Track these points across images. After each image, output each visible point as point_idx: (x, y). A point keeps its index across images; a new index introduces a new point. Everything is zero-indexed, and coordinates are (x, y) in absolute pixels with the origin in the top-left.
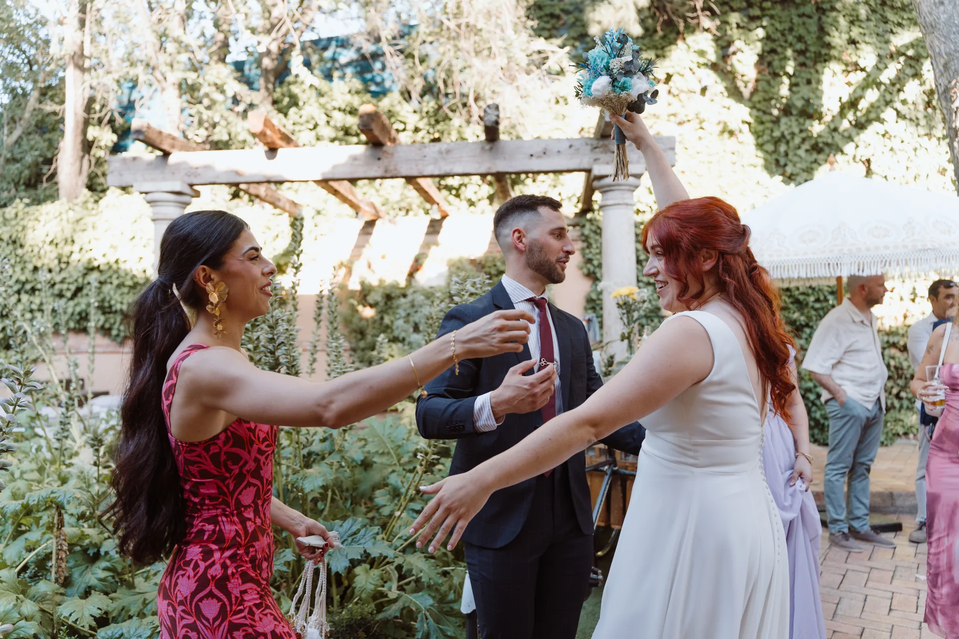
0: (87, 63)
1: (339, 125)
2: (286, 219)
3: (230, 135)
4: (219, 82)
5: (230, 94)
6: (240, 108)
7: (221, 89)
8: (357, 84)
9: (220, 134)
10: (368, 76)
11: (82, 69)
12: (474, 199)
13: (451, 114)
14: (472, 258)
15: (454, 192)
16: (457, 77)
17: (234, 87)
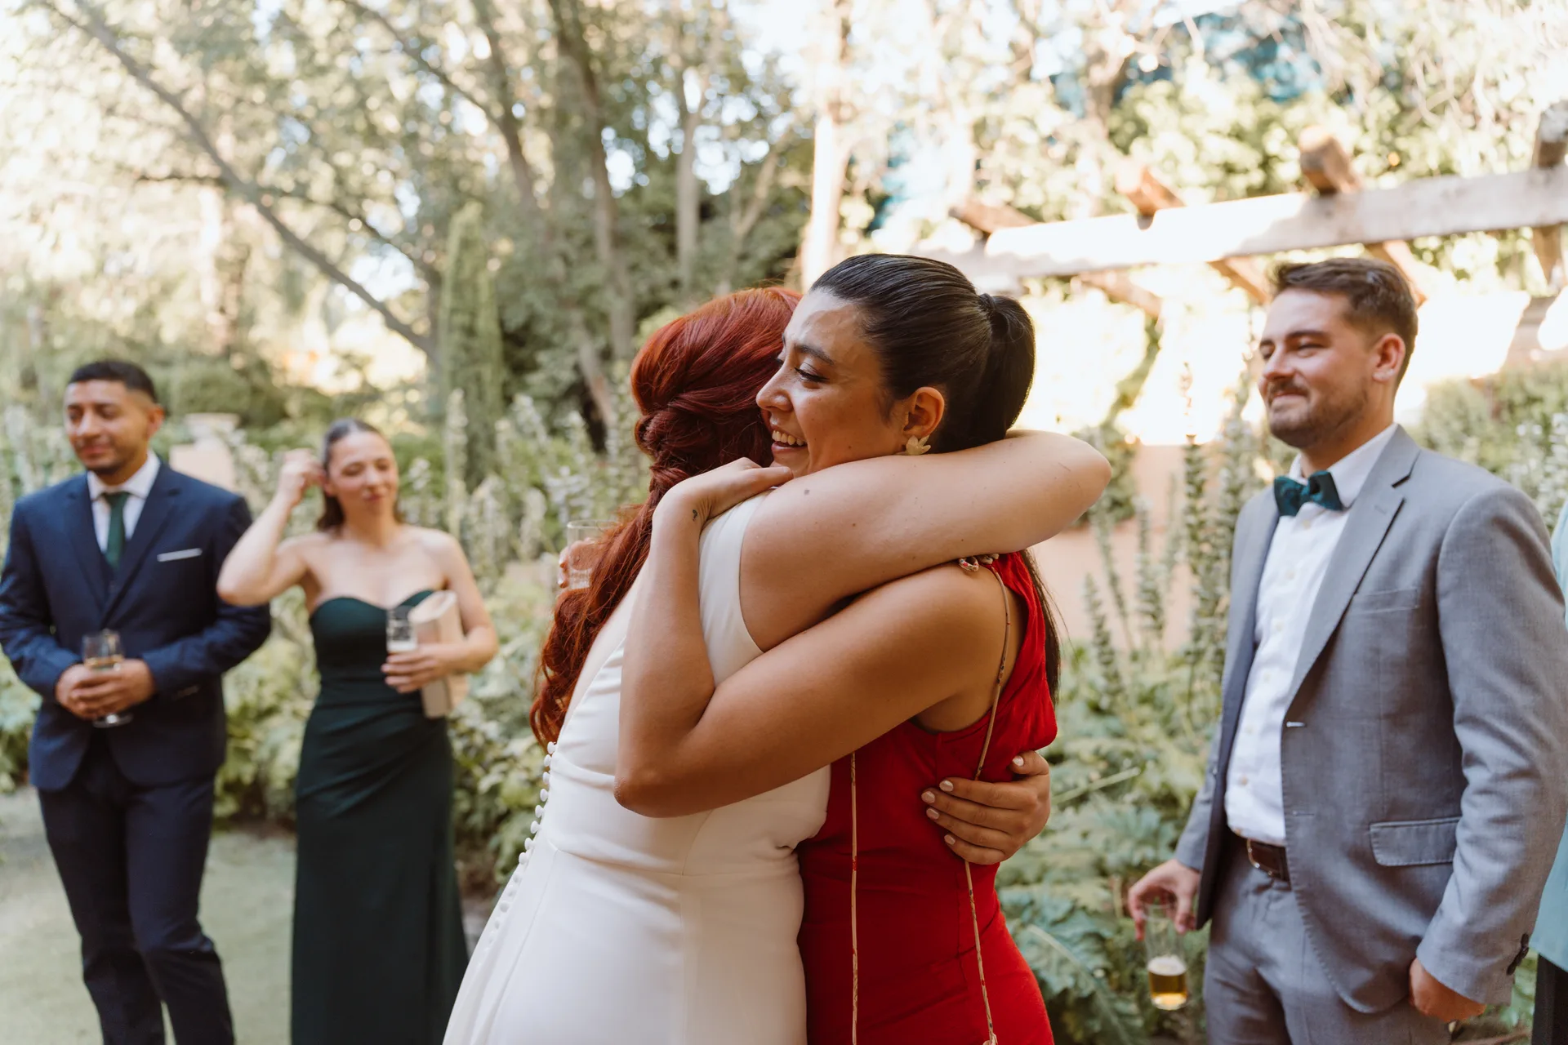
0: (845, 113)
1: (1219, 159)
2: (1136, 321)
3: (1045, 193)
4: (1028, 115)
5: (1046, 131)
6: (1059, 151)
7: (1032, 124)
8: (1250, 87)
9: (1030, 196)
10: (1268, 71)
11: (839, 121)
12: (1468, 267)
13: (1430, 118)
14: (1476, 376)
15: (1428, 257)
16: (1446, 49)
17: (1052, 119)
